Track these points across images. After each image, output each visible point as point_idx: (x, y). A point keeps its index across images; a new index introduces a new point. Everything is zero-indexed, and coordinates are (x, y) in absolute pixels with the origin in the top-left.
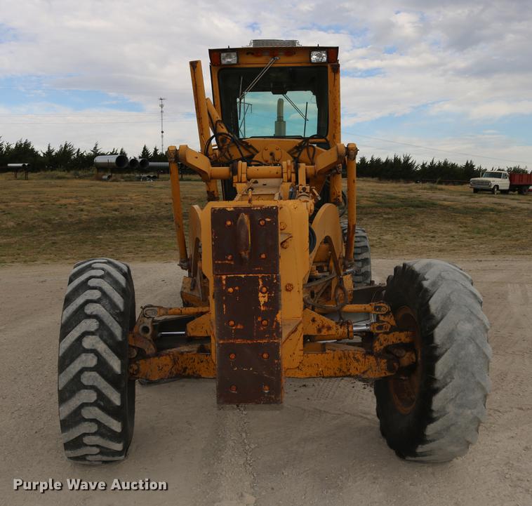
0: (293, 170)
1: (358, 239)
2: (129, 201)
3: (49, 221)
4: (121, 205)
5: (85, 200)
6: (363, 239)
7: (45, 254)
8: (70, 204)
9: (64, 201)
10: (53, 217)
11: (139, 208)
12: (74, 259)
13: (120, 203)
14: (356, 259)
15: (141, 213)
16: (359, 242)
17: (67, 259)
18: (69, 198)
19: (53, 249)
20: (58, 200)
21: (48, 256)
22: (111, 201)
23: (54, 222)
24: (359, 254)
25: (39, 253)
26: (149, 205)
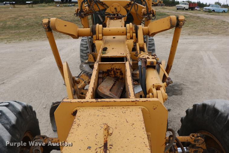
0: (134, 31)
1: (150, 40)
2: (65, 14)
3: (37, 23)
4: (62, 16)
5: (50, 15)
6: (152, 40)
7: (35, 36)
8: (45, 16)
9: (43, 15)
10: (39, 22)
11: (68, 17)
12: (45, 38)
13: (62, 15)
14: (150, 49)
15: (68, 19)
16: (150, 42)
17: (42, 38)
18: (45, 14)
19: (38, 33)
20: (41, 15)
21: (36, 37)
22: (59, 14)
23: (39, 23)
24: (151, 47)
25: (33, 36)
26: (71, 16)
